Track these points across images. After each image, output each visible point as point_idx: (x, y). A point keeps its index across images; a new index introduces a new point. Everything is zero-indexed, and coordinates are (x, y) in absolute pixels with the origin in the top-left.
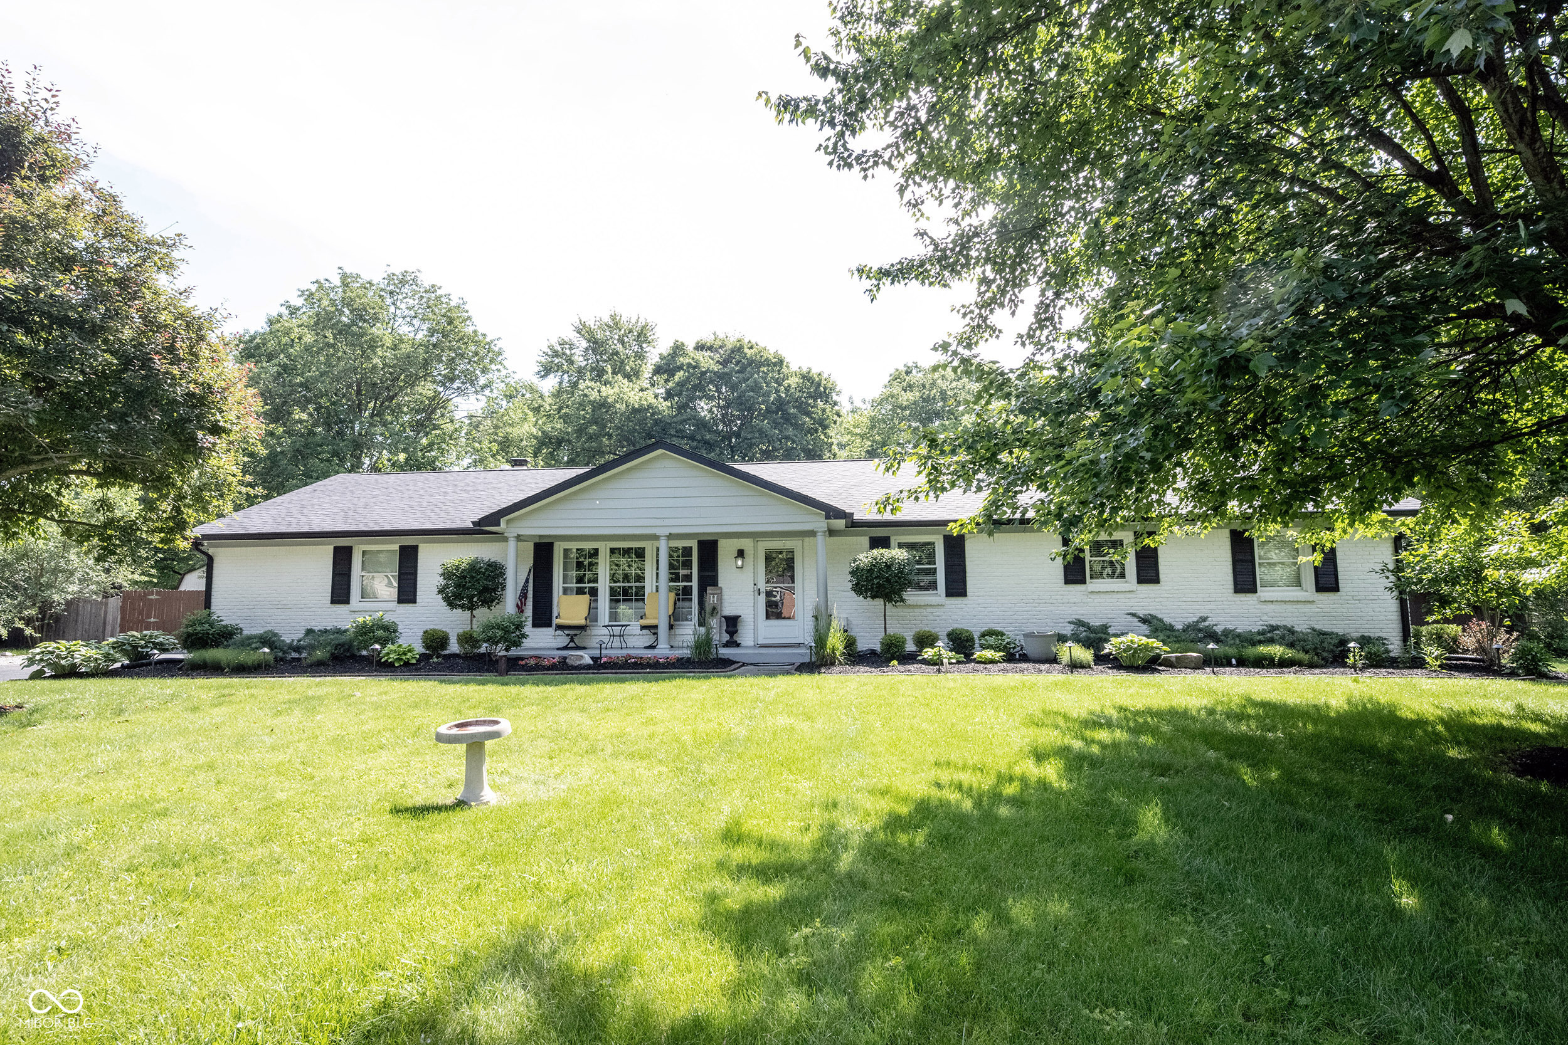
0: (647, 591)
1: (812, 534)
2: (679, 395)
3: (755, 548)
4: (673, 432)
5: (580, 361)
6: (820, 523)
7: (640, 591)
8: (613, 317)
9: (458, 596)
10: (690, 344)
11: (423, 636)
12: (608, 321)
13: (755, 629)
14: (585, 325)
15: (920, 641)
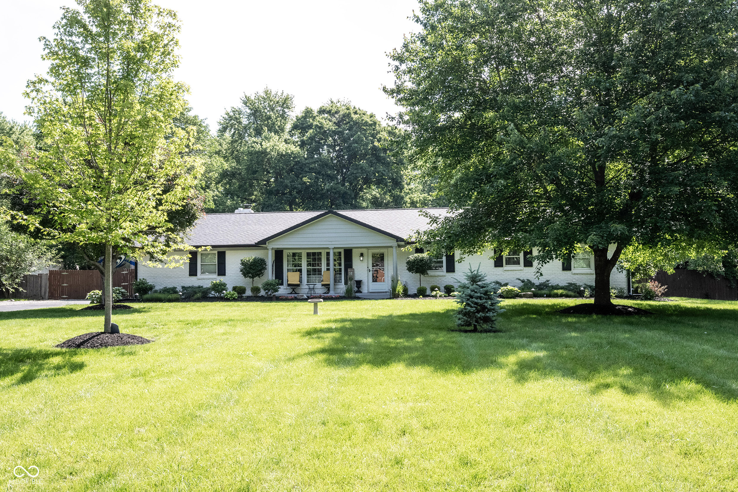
0: (323, 270)
1: (391, 247)
2: (310, 144)
3: (368, 252)
4: (307, 169)
5: (245, 121)
6: (394, 243)
7: (320, 271)
8: (266, 92)
9: (249, 273)
10: (315, 109)
11: (234, 289)
12: (263, 95)
13: (368, 286)
14: (248, 99)
15: (433, 289)
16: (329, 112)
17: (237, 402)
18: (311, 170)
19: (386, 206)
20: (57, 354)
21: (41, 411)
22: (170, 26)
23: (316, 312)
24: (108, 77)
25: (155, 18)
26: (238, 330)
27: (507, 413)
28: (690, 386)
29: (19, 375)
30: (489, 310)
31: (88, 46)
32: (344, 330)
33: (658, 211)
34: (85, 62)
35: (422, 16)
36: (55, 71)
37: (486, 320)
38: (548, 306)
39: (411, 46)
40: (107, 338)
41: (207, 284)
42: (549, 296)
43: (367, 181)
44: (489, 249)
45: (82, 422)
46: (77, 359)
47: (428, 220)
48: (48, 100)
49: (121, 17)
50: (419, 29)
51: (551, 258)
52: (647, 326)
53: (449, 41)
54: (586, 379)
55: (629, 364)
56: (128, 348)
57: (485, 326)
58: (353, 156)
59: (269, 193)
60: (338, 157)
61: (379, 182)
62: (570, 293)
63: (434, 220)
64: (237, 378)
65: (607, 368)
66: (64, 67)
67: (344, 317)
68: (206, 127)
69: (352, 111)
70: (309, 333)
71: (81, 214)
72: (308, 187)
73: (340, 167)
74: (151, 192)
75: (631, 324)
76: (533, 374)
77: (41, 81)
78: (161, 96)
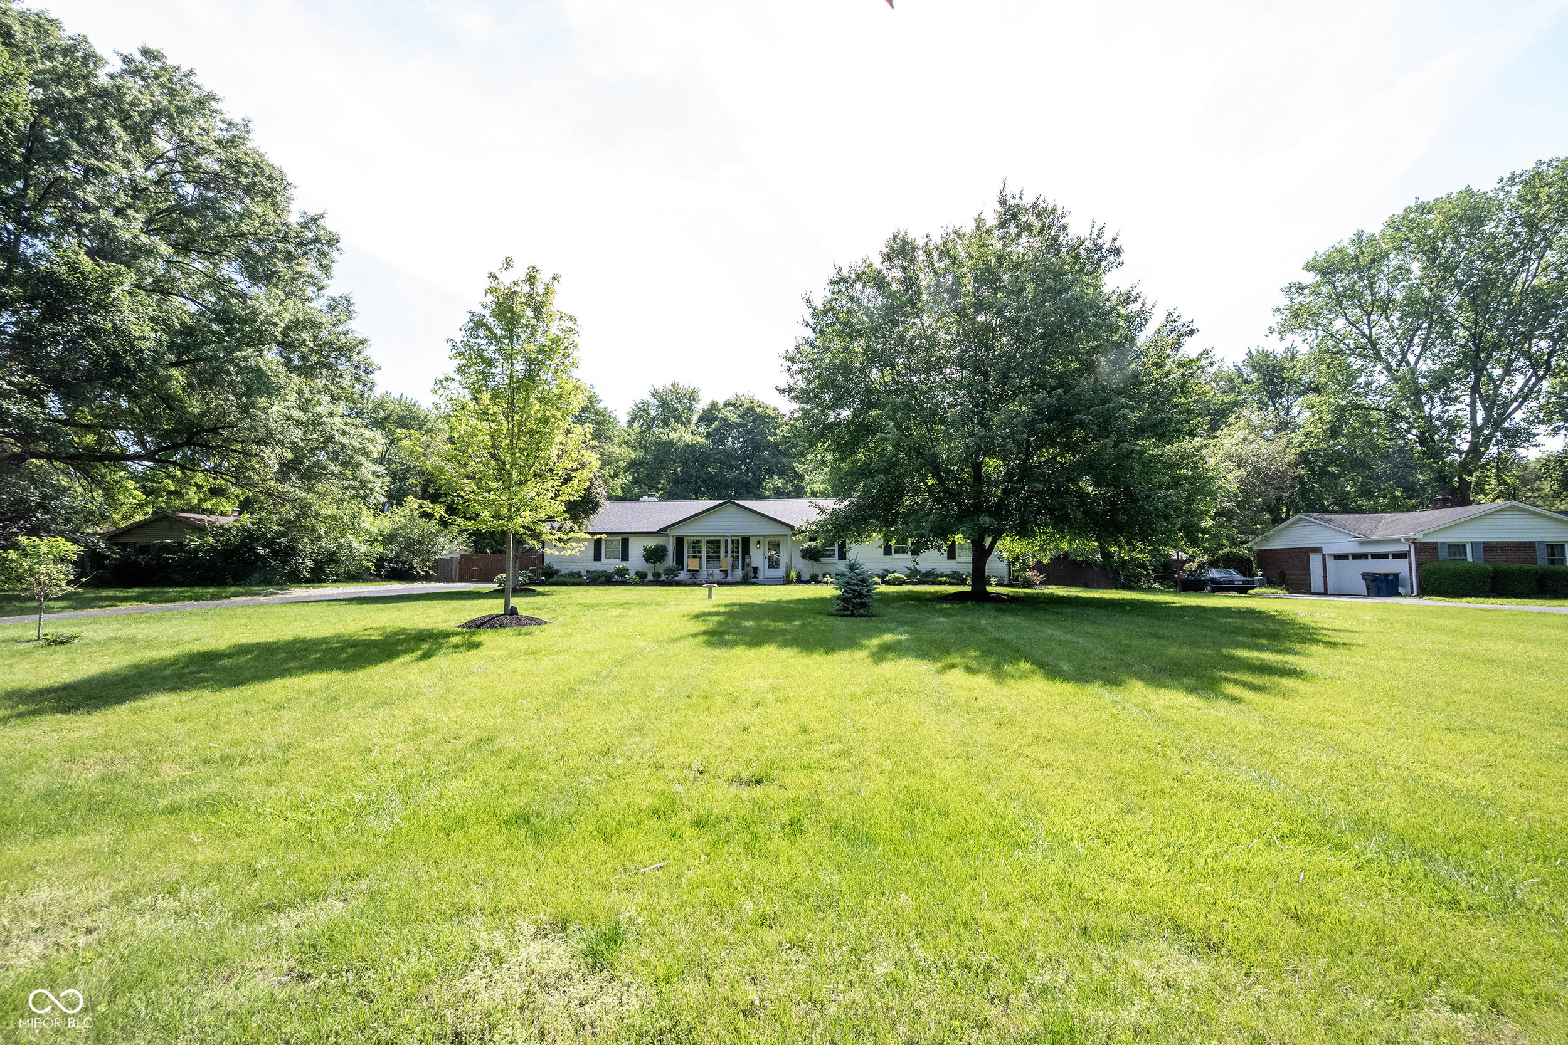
0: (721, 557)
1: (785, 535)
2: (715, 435)
3: (764, 540)
4: (712, 460)
5: (653, 413)
6: (789, 532)
7: (718, 557)
8: (674, 385)
9: (650, 559)
10: (721, 402)
11: (637, 574)
12: (671, 388)
13: (765, 572)
14: (656, 391)
15: (824, 576)
16: (734, 405)
17: (615, 678)
18: (716, 461)
19: (788, 496)
20: (457, 634)
21: (435, 684)
22: (570, 330)
23: (710, 596)
24: (511, 377)
25: (557, 322)
26: (632, 612)
27: (854, 689)
28: (1026, 666)
29: (420, 652)
30: (865, 596)
31: (493, 348)
32: (730, 615)
33: (1026, 506)
34: (490, 363)
35: (811, 321)
36: (461, 370)
37: (863, 605)
38: (930, 593)
39: (802, 347)
40: (507, 619)
41: (610, 569)
42: (933, 583)
43: (770, 472)
44: (877, 538)
45: (471, 695)
46: (476, 639)
47: (818, 511)
48: (455, 397)
49: (524, 321)
50: (809, 334)
51: (927, 548)
52: (1012, 612)
53: (837, 344)
54: (937, 660)
55: (977, 647)
56: (524, 629)
57: (862, 611)
58: (756, 448)
59: (675, 482)
60: (742, 448)
61: (781, 474)
62: (954, 581)
63: (823, 511)
64: (619, 657)
65: (958, 650)
66: (469, 367)
67: (735, 601)
68: (615, 418)
69: (755, 405)
70: (697, 617)
71: (484, 504)
72: (712, 477)
73: (744, 457)
74: (550, 484)
75: (998, 610)
76: (890, 655)
77: (447, 379)
78: (561, 395)
